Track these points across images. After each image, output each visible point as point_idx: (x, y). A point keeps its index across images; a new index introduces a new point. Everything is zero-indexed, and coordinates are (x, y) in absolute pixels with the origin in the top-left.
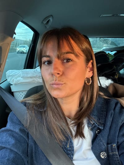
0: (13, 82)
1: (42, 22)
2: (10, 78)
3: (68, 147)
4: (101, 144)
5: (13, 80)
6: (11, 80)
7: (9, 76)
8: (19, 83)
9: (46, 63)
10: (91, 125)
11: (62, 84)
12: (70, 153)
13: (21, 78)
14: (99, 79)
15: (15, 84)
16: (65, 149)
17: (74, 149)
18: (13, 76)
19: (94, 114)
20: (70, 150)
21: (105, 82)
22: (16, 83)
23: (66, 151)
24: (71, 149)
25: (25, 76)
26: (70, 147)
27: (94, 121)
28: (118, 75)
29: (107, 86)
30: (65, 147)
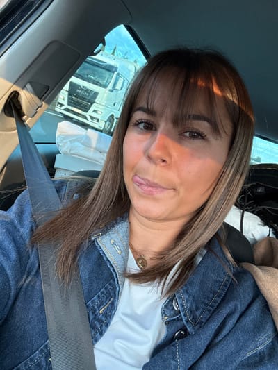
0: (64, 147)
3: (101, 312)
4: (170, 364)
5: (66, 143)
8: (73, 152)
9: (142, 126)
10: (172, 312)
12: (98, 326)
13: (82, 144)
16: (93, 313)
17: (109, 323)
19: (190, 291)
20: (101, 321)
22: (68, 151)
23: (91, 318)
24: (104, 319)
26: (105, 315)
27: (183, 306)
29: (255, 239)
30: (94, 307)
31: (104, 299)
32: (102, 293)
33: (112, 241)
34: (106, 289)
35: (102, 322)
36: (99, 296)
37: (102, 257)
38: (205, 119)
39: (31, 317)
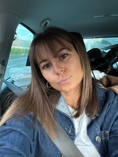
0: (16, 78)
1: (40, 25)
2: (13, 75)
3: (70, 132)
5: (16, 77)
6: (13, 77)
7: (12, 73)
8: (21, 79)
9: (45, 67)
11: (69, 78)
13: (23, 74)
14: (94, 72)
15: (18, 81)
18: (15, 73)
21: (99, 75)
22: (19, 79)
25: (26, 72)
28: (110, 67)
29: (100, 79)
31: (69, 127)
32: (67, 126)
33: (62, 106)
34: (67, 123)
35: (72, 135)
36: (66, 127)
37: (61, 113)
38: (63, 49)
39: (49, 148)
